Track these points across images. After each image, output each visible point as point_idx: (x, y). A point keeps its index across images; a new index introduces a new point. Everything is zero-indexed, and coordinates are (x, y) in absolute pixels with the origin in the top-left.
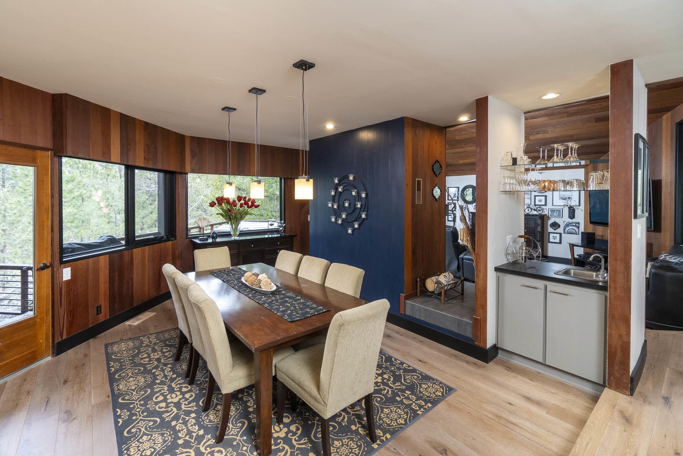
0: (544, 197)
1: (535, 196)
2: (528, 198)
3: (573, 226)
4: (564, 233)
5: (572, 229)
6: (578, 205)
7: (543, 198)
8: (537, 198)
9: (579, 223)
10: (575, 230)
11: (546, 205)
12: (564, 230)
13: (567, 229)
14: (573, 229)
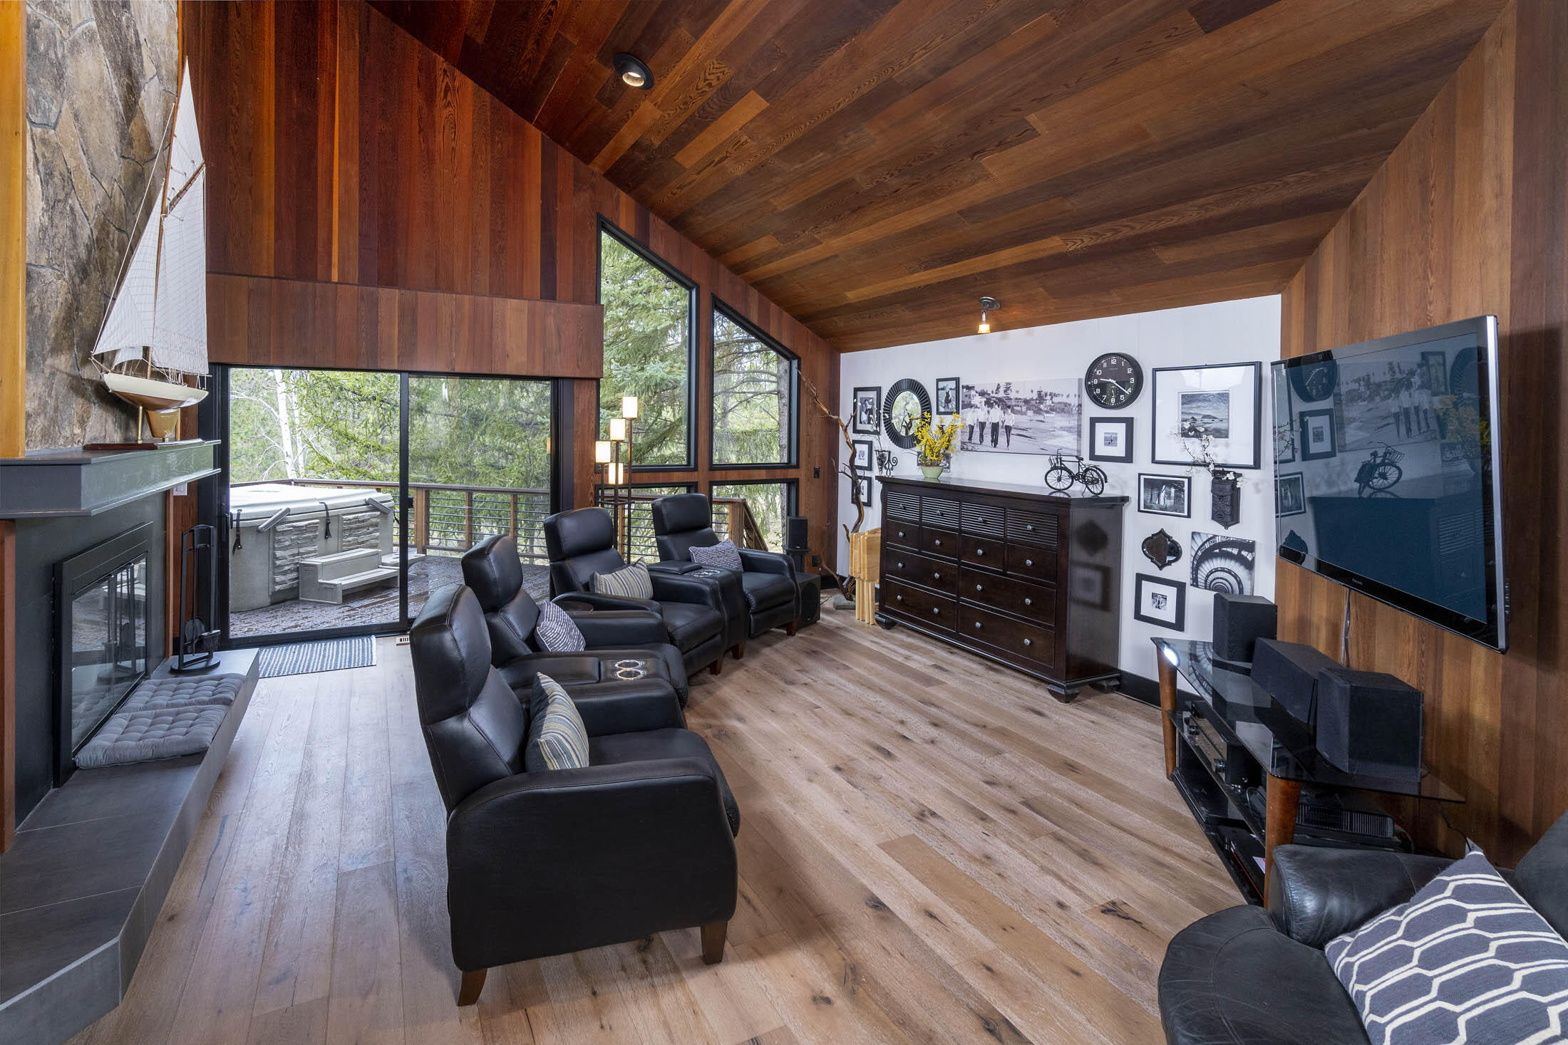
0: (1124, 425)
1: (1094, 421)
2: (1069, 430)
3: (1229, 556)
4: (1195, 583)
5: (1223, 570)
6: (1251, 463)
7: (1120, 429)
8: (1101, 429)
9: (1250, 547)
10: (1235, 576)
11: (1128, 458)
12: (1195, 570)
13: (1207, 567)
14: (1229, 572)
